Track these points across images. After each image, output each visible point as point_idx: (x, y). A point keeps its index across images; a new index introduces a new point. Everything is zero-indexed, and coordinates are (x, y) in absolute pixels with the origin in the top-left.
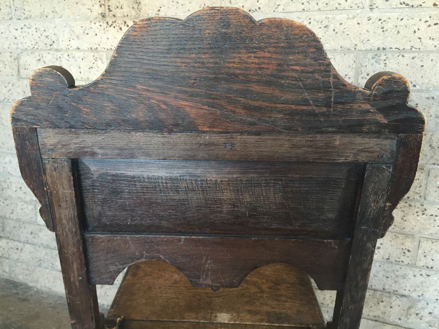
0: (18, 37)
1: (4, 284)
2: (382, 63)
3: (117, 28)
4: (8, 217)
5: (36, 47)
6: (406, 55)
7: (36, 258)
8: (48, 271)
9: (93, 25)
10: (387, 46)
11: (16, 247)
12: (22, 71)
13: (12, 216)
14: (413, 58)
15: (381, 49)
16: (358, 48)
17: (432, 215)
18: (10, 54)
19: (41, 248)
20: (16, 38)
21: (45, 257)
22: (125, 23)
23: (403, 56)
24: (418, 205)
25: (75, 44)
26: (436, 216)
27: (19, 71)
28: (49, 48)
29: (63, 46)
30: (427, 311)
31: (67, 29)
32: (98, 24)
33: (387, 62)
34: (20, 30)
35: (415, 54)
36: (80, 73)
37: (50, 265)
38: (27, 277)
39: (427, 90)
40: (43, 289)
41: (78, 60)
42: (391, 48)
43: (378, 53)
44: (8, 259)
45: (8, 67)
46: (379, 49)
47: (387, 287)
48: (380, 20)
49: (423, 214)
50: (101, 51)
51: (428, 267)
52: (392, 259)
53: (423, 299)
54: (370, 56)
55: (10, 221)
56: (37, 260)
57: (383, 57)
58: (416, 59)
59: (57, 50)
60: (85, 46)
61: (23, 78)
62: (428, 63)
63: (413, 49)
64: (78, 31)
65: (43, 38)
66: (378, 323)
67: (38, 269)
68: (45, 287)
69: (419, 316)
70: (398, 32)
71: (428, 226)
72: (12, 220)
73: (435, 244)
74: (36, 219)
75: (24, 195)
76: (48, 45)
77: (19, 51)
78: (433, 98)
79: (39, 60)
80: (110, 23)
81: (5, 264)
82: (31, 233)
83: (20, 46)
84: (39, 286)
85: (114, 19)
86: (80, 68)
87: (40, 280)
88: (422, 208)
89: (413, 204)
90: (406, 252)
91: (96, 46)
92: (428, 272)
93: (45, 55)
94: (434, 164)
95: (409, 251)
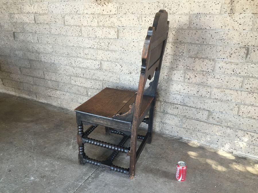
0: (64, 9)
2: (199, 19)
3: (102, 5)
5: (71, 13)
6: (207, 16)
9: (92, 4)
10: (201, 12)
12: (65, 22)
14: (210, 17)
15: (199, 13)
16: (190, 13)
17: (217, 78)
20: (63, 9)
22: (105, 3)
23: (206, 16)
24: (212, 74)
25: (86, 12)
26: (219, 79)
27: (64, 22)
28: (76, 13)
29: (81, 12)
30: (217, 117)
31: (83, 6)
32: (94, 4)
33: (200, 19)
34: (65, 6)
35: (211, 16)
36: (88, 23)
39: (215, 30)
41: (87, 18)
42: (202, 13)
43: (198, 15)
45: (60, 21)
46: (198, 13)
47: (201, 107)
48: (198, 2)
49: (214, 78)
50: (96, 15)
51: (216, 99)
52: (203, 96)
53: (215, 112)
54: (195, 16)
57: (199, 17)
58: (211, 17)
59: (79, 14)
60: (89, 13)
61: (66, 25)
62: (215, 19)
63: (210, 14)
64: (87, 6)
65: (73, 9)
66: (198, 121)
69: (214, 118)
70: (205, 7)
71: (216, 83)
73: (218, 89)
76: (76, 12)
77: (64, 14)
78: (217, 32)
79: (72, 18)
80: (99, 3)
83: (65, 12)
84: (72, 109)
85: (100, 2)
86: (87, 21)
88: (214, 75)
89: (210, 74)
90: (208, 93)
91: (94, 13)
92: (216, 101)
93: (74, 16)
94: (218, 58)
95: (209, 92)
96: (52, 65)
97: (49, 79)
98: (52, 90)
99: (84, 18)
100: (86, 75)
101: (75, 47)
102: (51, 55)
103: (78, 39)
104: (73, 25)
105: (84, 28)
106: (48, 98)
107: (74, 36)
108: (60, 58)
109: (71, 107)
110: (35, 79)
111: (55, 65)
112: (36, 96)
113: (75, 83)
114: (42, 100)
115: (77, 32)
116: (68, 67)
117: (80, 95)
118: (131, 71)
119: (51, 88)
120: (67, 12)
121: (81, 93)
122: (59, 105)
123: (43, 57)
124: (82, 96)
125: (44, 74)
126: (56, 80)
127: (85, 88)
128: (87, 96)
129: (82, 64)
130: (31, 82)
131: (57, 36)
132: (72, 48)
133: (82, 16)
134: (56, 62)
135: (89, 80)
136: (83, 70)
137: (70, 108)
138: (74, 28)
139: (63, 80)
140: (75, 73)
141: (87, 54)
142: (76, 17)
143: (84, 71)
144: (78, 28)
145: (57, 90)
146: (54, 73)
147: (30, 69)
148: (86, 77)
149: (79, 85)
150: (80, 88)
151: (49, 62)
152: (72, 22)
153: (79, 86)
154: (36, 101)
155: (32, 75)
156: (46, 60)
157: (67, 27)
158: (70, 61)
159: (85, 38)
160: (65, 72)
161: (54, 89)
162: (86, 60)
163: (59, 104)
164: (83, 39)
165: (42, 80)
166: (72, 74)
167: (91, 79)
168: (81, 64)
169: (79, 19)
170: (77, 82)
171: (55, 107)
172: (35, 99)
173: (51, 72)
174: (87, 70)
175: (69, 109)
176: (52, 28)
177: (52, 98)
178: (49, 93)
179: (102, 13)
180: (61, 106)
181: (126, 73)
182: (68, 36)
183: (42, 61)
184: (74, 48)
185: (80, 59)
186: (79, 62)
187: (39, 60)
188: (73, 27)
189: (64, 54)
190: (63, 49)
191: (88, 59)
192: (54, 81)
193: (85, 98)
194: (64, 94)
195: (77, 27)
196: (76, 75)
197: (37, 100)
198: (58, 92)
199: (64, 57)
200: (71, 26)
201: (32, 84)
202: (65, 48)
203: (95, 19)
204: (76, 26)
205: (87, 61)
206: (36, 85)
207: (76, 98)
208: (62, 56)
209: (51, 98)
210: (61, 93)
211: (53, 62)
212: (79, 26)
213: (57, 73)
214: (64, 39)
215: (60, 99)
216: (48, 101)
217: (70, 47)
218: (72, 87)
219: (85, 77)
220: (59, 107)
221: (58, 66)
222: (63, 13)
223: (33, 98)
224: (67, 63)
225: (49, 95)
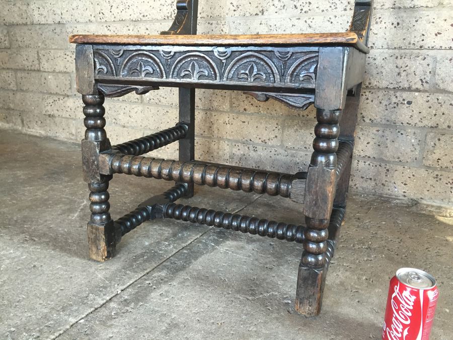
96: (58, 30)
97: (49, 70)
98: (56, 99)
106: (48, 121)
108: (74, 6)
110: (19, 75)
111: (63, 29)
112: (23, 122)
114: (34, 130)
119: (53, 94)
122: (73, 137)
123: (36, 13)
125: (39, 59)
126: (65, 70)
130: (11, 86)
145: (68, 96)
146: (61, 49)
147: (9, 52)
151: (49, 22)
154: (21, 133)
155: (13, 66)
156: (43, 19)
158: (98, 9)
161: (63, 95)
163: (73, 135)
165: (33, 74)
171: (63, 143)
172: (20, 128)
173: (55, 49)
177: (57, 119)
178: (49, 108)
183: (35, 22)
186: (121, 7)
187: (29, 23)
192: (61, 72)
197: (24, 131)
198: (70, 103)
201: (13, 91)
206: (22, 90)
209: (54, 122)
211: (58, 19)
215: (75, 120)
216: (48, 129)
223: (15, 127)
224: (93, 16)
225: (49, 113)
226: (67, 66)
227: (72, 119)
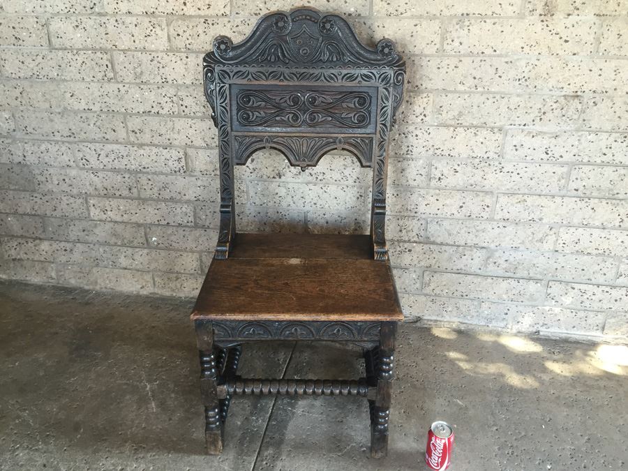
1: (52, 291)
2: (466, 29)
4: (49, 214)
7: (91, 258)
8: (108, 270)
11: (63, 249)
12: (52, 39)
13: (54, 213)
16: (443, 14)
18: (36, 20)
19: (97, 246)
21: (104, 255)
28: (89, 11)
29: (109, 9)
36: (134, 41)
37: (111, 263)
38: (81, 280)
40: (104, 290)
41: (130, 26)
44: (53, 263)
45: (33, 35)
47: (469, 242)
53: (501, 249)
55: (53, 220)
56: (92, 260)
59: (100, 14)
60: (137, 10)
67: (95, 270)
68: (106, 288)
69: (497, 264)
72: (56, 217)
74: (89, 214)
75: (70, 188)
76: (88, 8)
79: (77, 26)
81: (50, 269)
82: (84, 231)
84: (98, 288)
86: (133, 36)
87: (99, 281)
89: (492, 163)
92: (504, 224)
93: (84, 20)
96: (17, 169)
97: (8, 211)
98: (22, 242)
99: (120, 26)
100: (139, 192)
101: (96, 112)
102: (10, 141)
103: (102, 90)
104: (81, 47)
105: (122, 56)
106: (12, 265)
107: (87, 79)
108: (43, 147)
109: (96, 282)
111: (25, 169)
113: (104, 216)
115: (97, 69)
116: (73, 172)
117: (123, 245)
118: (281, 169)
119: (17, 237)
120: (57, 10)
121: (126, 241)
122: (53, 281)
124: (130, 250)
126: (33, 213)
127: (139, 225)
128: (145, 246)
129: (125, 161)
131: (26, 83)
132: (84, 115)
133: (112, 21)
134: (31, 159)
135: (150, 202)
136: (127, 176)
137: (91, 284)
138: (85, 56)
139: (59, 210)
140: (99, 186)
141: (138, 132)
142: (89, 23)
143: (129, 181)
144: (101, 56)
145: (40, 239)
146: (24, 191)
148: (139, 195)
149: (119, 219)
150: (119, 228)
151: (3, 162)
152: (77, 38)
153: (116, 222)
157: (60, 53)
158: (79, 155)
159: (127, 86)
160: (64, 187)
161: (32, 238)
162: (135, 148)
163: (53, 279)
164: (121, 88)
166: (91, 190)
167: (158, 200)
168: (121, 159)
169: (102, 30)
170: (109, 213)
171: (40, 288)
173: (15, 190)
174: (140, 175)
175: (87, 287)
176: (7, 58)
177: (25, 263)
178: (13, 252)
179: (182, 13)
180: (61, 282)
181: (265, 177)
182: (65, 80)
184: (90, 115)
185: (115, 147)
188: (82, 52)
189: (56, 133)
190: (52, 121)
191: (141, 146)
192: (28, 214)
193: (141, 253)
194: (66, 250)
195: (98, 53)
196: (105, 192)
198: (45, 246)
199: (57, 142)
200: (75, 51)
202: (59, 116)
203: (158, 30)
204: (94, 50)
205: (142, 152)
207: (110, 256)
208: (48, 141)
209: (22, 266)
210: (55, 246)
211: (18, 159)
212: (104, 51)
213: (34, 191)
214: (54, 90)
216: (13, 273)
217: (76, 112)
218: (96, 226)
219: (135, 195)
220: (54, 287)
221: (37, 172)
222: (42, 10)
224: (72, 161)
225: (14, 257)
226: (36, 208)
227: (50, 262)
